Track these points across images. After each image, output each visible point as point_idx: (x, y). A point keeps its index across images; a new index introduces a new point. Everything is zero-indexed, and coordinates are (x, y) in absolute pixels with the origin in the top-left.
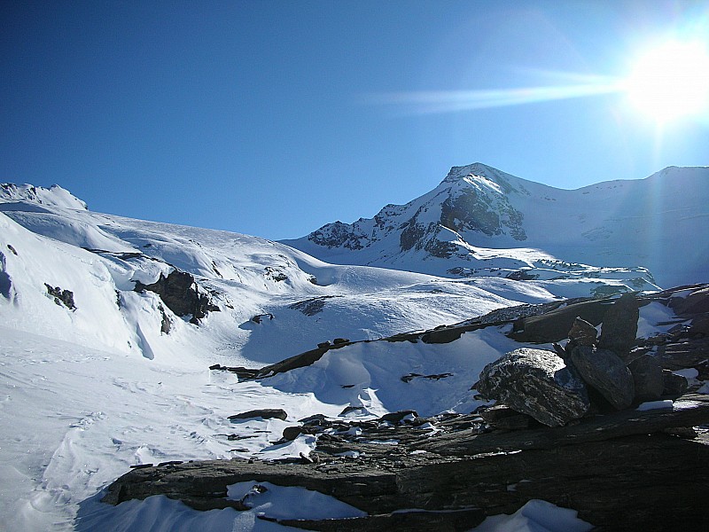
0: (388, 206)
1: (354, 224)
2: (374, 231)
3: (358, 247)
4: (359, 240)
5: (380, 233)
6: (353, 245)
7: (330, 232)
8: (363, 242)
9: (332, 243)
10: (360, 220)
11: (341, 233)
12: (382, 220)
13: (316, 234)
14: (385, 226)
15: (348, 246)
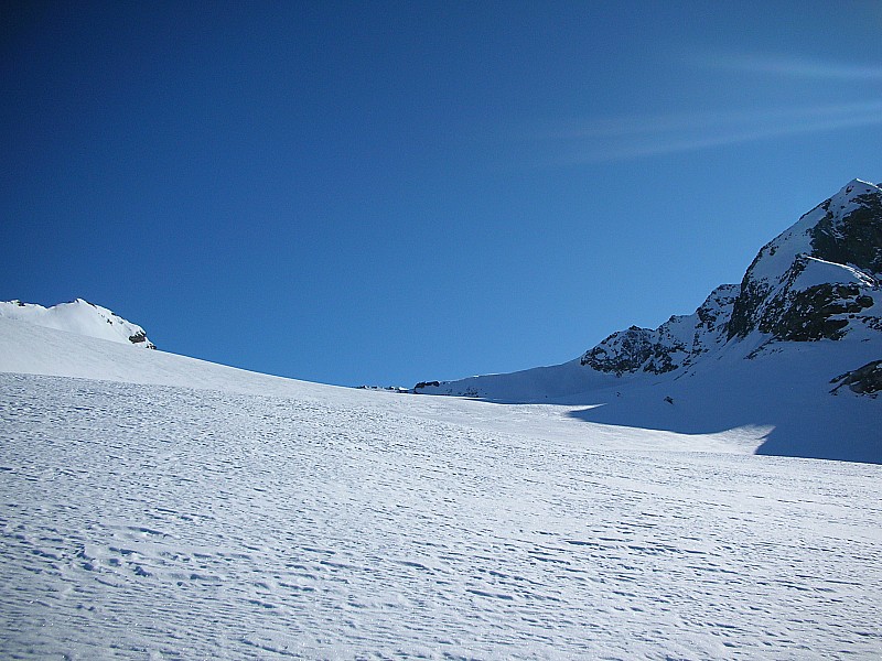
0: (721, 288)
1: (661, 329)
2: (697, 336)
3: (668, 367)
4: (670, 354)
5: (707, 338)
6: (659, 364)
7: (619, 347)
8: (677, 358)
9: (622, 366)
10: (672, 319)
11: (639, 345)
12: (710, 313)
13: (595, 352)
14: (716, 324)
15: (651, 367)
